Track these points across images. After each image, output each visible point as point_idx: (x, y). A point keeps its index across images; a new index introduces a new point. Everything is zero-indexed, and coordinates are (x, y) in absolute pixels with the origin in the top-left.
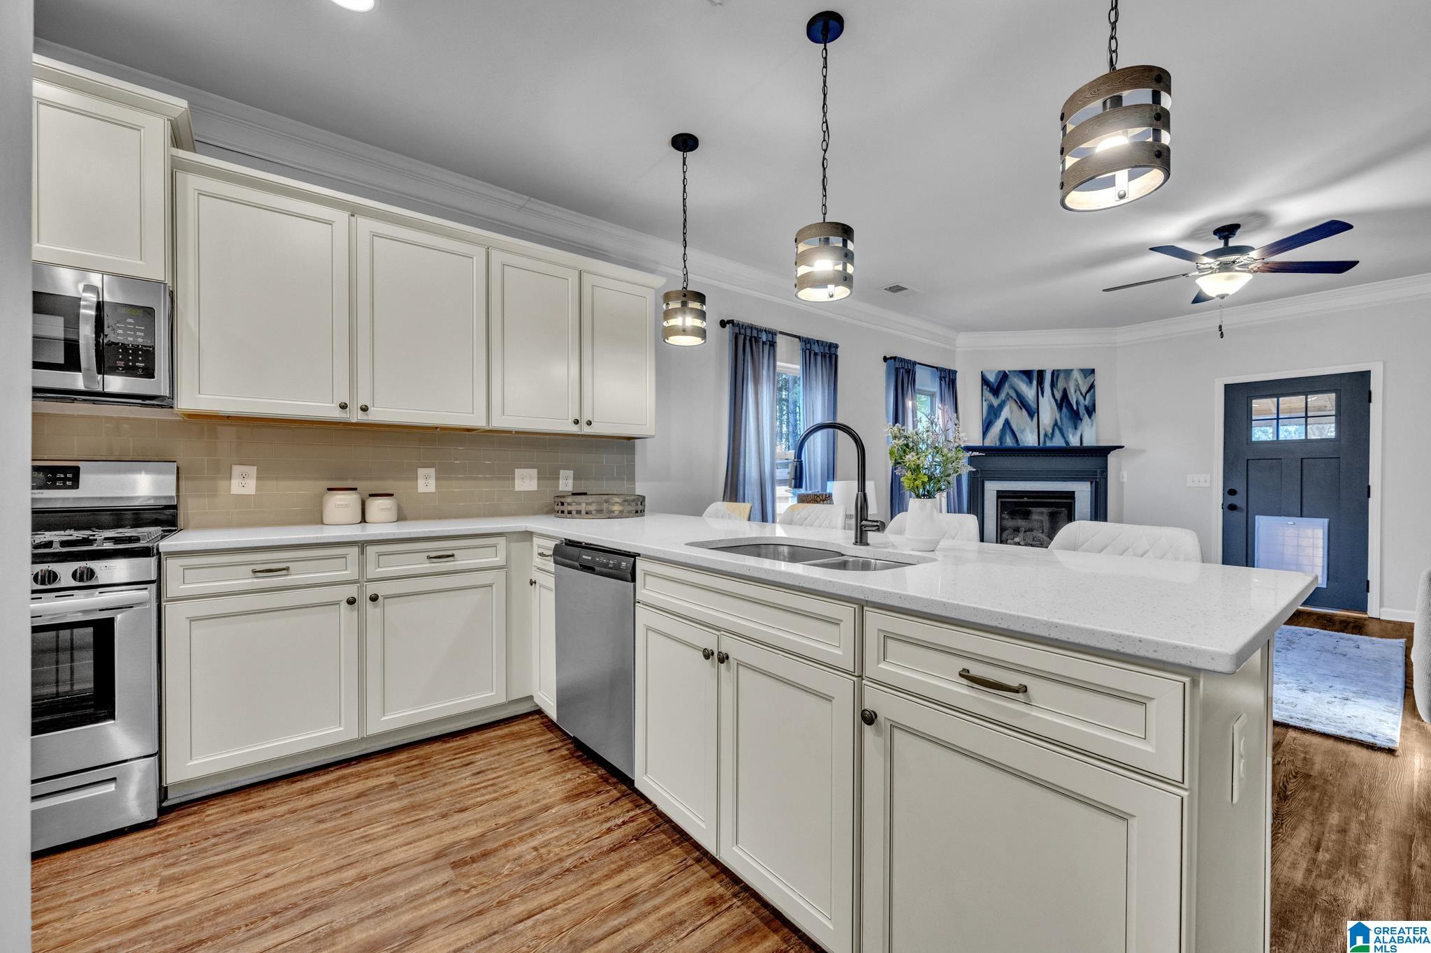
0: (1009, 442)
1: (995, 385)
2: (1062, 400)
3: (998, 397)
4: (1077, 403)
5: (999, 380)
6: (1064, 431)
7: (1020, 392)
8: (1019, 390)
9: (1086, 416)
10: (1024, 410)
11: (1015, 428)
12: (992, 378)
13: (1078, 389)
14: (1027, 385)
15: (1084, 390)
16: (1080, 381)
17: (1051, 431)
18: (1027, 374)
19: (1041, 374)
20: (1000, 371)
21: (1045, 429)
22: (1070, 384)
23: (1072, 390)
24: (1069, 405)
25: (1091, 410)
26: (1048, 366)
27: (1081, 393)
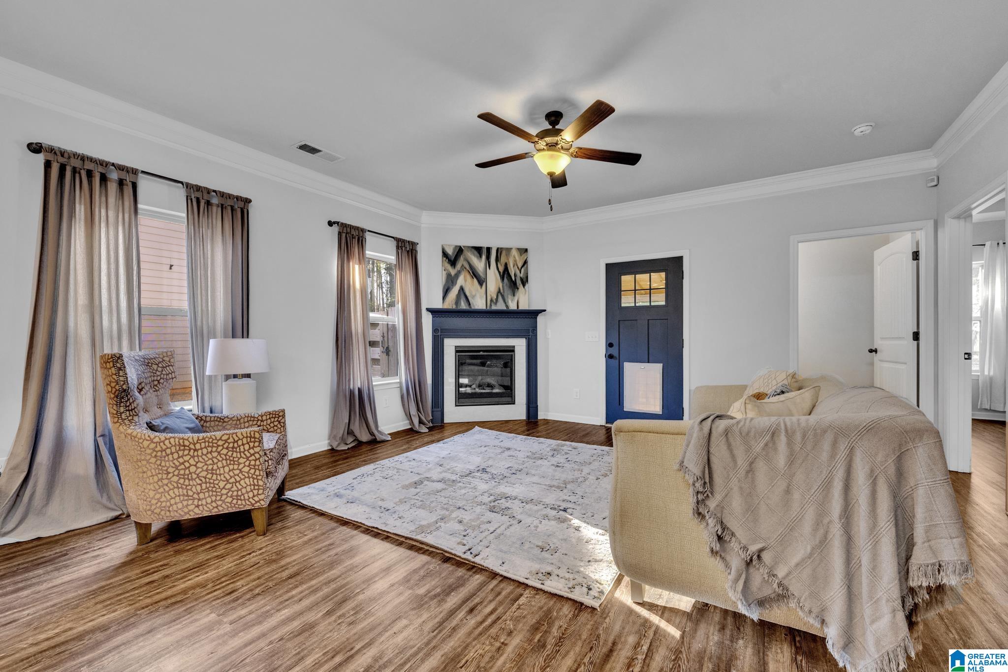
0: (463, 306)
1: (453, 257)
2: (504, 272)
3: (454, 268)
4: (515, 275)
5: (456, 253)
6: (506, 297)
7: (472, 264)
8: (471, 263)
9: (521, 286)
10: (475, 279)
11: (468, 294)
12: (450, 251)
13: (515, 264)
14: (477, 257)
15: (520, 265)
16: (517, 258)
17: (495, 297)
18: (478, 250)
19: (489, 250)
20: (456, 246)
21: (491, 295)
22: (510, 260)
23: (512, 265)
24: (509, 276)
25: (525, 281)
26: (494, 244)
27: (518, 268)
